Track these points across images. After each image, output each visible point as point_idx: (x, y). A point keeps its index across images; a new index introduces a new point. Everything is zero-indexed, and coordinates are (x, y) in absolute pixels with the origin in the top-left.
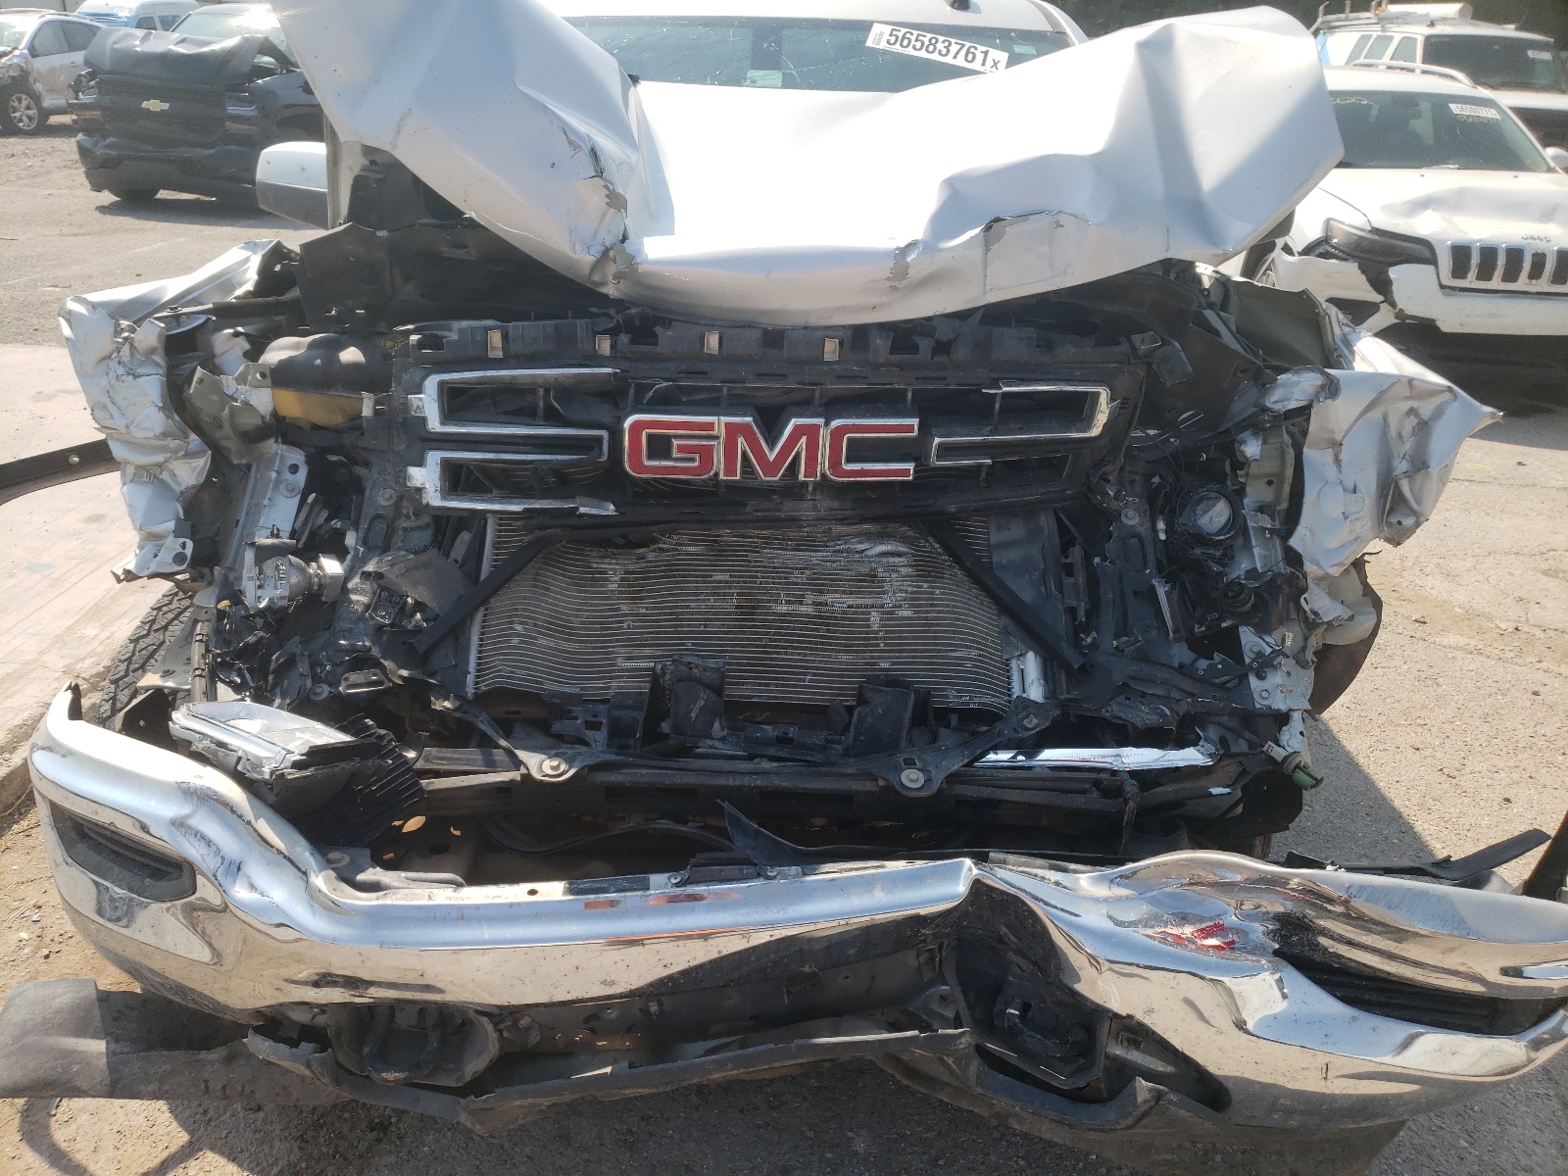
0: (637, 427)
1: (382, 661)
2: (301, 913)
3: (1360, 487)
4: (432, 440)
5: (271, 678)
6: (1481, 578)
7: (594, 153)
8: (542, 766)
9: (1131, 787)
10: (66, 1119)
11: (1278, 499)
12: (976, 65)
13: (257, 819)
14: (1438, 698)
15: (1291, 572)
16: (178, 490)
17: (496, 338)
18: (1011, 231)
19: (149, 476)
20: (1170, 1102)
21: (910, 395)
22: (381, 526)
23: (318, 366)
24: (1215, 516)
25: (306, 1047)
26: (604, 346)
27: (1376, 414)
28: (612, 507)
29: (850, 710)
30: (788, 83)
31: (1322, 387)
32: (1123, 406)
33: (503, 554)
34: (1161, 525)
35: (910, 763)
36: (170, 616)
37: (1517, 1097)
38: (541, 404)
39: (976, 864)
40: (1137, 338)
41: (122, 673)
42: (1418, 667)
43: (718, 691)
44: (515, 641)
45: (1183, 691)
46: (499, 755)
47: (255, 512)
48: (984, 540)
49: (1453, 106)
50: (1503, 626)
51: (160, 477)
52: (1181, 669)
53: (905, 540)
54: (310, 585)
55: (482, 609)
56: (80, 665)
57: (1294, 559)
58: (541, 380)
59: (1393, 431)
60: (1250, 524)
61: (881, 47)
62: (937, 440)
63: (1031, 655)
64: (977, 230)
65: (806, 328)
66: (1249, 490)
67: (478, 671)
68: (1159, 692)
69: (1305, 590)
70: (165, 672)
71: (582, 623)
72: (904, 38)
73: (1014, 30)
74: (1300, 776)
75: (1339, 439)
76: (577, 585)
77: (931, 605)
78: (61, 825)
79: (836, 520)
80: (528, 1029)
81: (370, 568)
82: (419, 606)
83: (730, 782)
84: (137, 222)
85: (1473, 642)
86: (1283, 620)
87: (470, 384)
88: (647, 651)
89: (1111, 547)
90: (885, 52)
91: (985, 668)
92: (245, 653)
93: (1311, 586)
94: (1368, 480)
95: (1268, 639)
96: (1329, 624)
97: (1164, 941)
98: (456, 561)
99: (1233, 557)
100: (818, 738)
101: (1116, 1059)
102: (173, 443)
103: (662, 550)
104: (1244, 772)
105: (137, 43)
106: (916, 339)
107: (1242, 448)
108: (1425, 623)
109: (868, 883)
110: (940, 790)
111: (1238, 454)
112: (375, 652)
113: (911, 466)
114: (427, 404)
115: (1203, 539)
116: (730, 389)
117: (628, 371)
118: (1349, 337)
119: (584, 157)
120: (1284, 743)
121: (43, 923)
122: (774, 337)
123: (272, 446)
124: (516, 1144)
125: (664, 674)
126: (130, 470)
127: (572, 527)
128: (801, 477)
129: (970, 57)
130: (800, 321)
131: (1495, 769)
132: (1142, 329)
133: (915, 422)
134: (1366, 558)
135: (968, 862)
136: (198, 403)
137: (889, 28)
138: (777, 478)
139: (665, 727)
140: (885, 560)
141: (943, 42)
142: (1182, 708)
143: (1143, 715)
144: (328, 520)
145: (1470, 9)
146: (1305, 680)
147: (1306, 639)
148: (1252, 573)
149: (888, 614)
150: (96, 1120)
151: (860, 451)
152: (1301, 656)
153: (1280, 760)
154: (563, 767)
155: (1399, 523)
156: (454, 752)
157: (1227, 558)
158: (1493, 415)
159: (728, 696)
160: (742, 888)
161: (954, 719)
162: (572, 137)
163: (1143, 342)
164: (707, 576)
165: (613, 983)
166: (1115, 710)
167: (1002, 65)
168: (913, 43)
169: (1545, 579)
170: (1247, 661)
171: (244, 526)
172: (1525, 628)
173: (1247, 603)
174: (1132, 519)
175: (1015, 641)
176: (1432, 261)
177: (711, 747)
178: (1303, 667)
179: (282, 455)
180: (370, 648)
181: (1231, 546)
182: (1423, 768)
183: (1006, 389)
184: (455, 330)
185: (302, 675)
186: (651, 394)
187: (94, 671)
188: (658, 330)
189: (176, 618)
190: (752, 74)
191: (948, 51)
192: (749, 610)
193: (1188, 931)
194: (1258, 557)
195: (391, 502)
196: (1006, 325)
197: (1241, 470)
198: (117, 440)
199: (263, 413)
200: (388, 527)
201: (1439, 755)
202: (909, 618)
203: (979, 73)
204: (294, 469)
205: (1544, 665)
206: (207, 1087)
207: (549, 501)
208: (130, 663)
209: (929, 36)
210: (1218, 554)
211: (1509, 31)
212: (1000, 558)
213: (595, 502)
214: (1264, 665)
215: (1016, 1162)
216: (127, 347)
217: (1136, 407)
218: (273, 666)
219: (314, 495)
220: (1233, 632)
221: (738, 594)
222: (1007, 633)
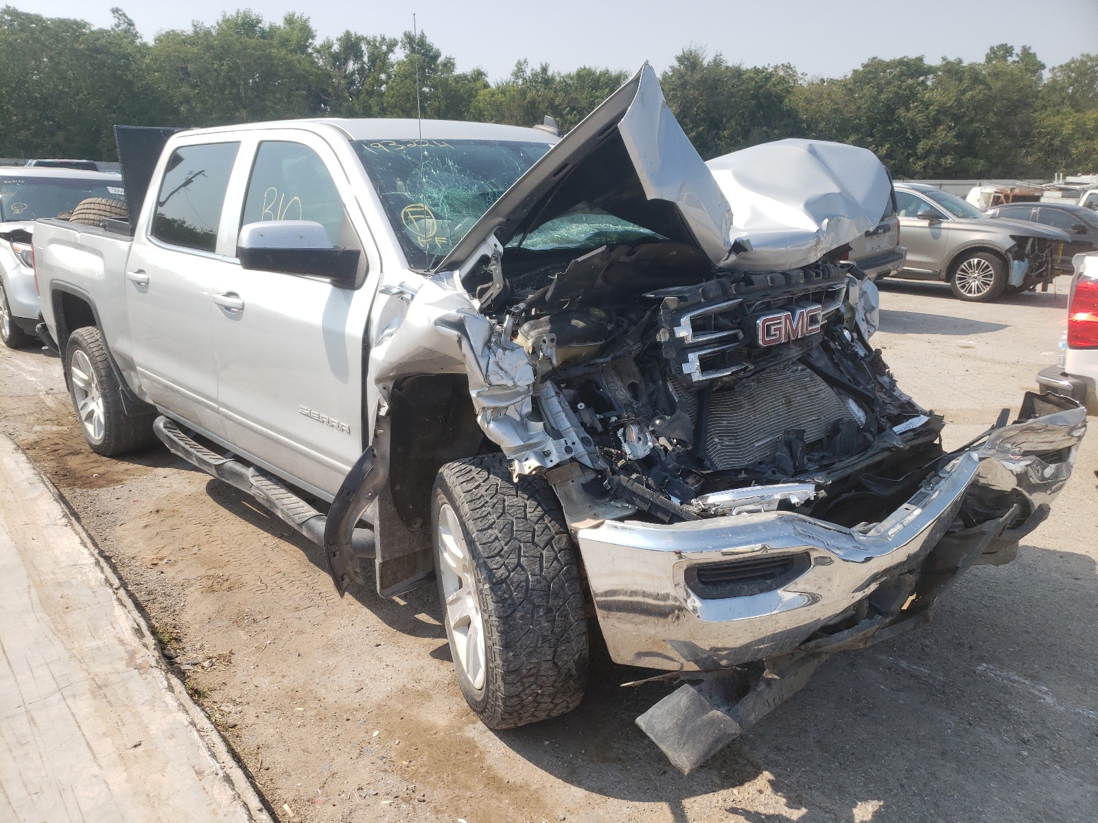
0: (764, 322)
4: (690, 348)
16: (518, 418)
26: (733, 290)
28: (752, 365)
38: (714, 322)
51: (506, 414)
63: (850, 400)
75: (857, 301)
76: (734, 410)
87: (697, 317)
113: (819, 325)
114: (684, 331)
116: (773, 301)
117: (745, 299)
123: (548, 383)
128: (799, 337)
130: (788, 268)
133: (820, 306)
138: (795, 338)
164: (768, 393)
175: (843, 396)
179: (551, 387)
183: (834, 289)
184: (688, 291)
186: (753, 308)
192: (789, 404)
199: (554, 363)
204: (558, 394)
207: (736, 367)
219: (581, 404)
221: (784, 397)
222: (839, 394)
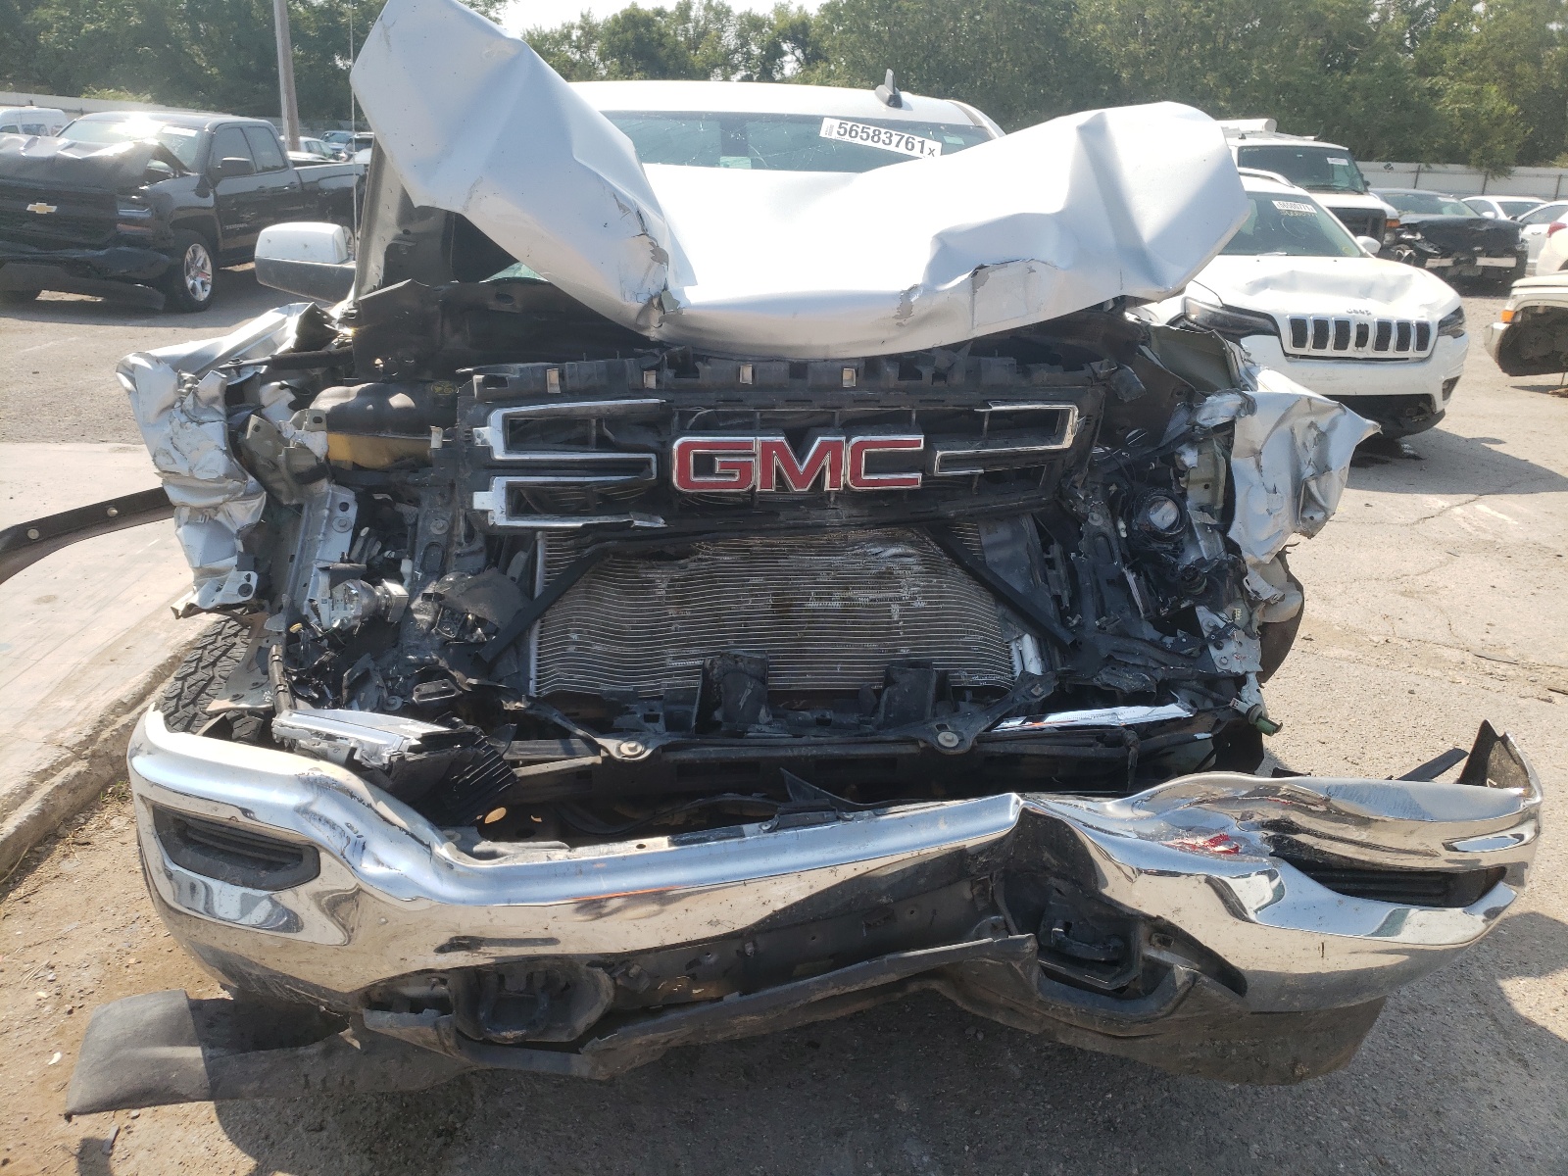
0: (685, 447)
1: (451, 672)
2: (430, 880)
3: (1279, 488)
4: (498, 468)
5: (345, 693)
6: (1351, 600)
7: (639, 215)
8: (622, 749)
9: (1131, 736)
10: (124, 1157)
11: (1214, 502)
12: (916, 152)
13: (376, 802)
14: (1334, 700)
15: (1234, 559)
16: (234, 530)
17: (553, 376)
18: (994, 276)
19: (205, 519)
20: (1203, 982)
21: (914, 416)
22: (436, 553)
23: (370, 411)
24: (1164, 515)
25: (429, 1013)
26: (651, 380)
27: (1285, 427)
28: (662, 521)
29: (878, 693)
30: (756, 165)
31: (1242, 405)
32: (1087, 423)
33: (555, 571)
34: (1122, 525)
35: (942, 728)
36: (217, 653)
37: (1455, 1018)
38: (594, 433)
39: (1022, 796)
40: (1095, 365)
41: (172, 709)
42: (1312, 675)
43: (763, 681)
44: (572, 649)
45: (1158, 661)
46: (577, 743)
47: (308, 547)
48: (977, 542)
49: (1275, 203)
50: (1375, 639)
51: (216, 518)
52: (1151, 643)
53: (912, 544)
54: (378, 607)
55: (539, 621)
56: (61, 735)
57: (1233, 548)
58: (594, 412)
59: (1299, 442)
60: (1194, 522)
61: (833, 137)
62: (939, 454)
63: (1027, 638)
64: (966, 276)
65: (826, 360)
66: (1189, 493)
67: (539, 677)
68: (1138, 662)
69: (1246, 574)
70: (234, 696)
71: (634, 628)
72: (851, 130)
73: (943, 125)
74: (1262, 723)
75: (1259, 448)
76: (628, 594)
77: (940, 597)
78: (164, 832)
79: (856, 525)
80: (638, 976)
81: (429, 590)
82: (480, 621)
83: (789, 753)
84: (21, 323)
85: (1353, 654)
86: (1231, 600)
87: (531, 417)
88: (693, 651)
89: (1083, 544)
90: (837, 142)
91: (989, 651)
92: (319, 671)
93: (1250, 570)
94: (1285, 483)
95: (1223, 615)
96: (1267, 602)
97: (1182, 849)
98: (513, 579)
99: (1183, 550)
100: (853, 718)
101: (1150, 960)
102: (232, 484)
103: (700, 560)
104: (1218, 722)
105: (22, 148)
106: (920, 368)
107: (1182, 458)
108: (1311, 640)
109: (933, 819)
110: (973, 747)
111: (1178, 464)
112: (443, 663)
113: (919, 476)
114: (491, 435)
115: (1156, 534)
116: (761, 415)
117: (673, 401)
118: (1252, 371)
119: (633, 218)
120: (1246, 699)
121: (60, 981)
122: (799, 369)
123: (324, 486)
124: (583, 1135)
125: (713, 668)
126: (185, 513)
127: (628, 539)
128: (827, 488)
129: (910, 146)
130: (821, 355)
131: (1389, 756)
132: (1099, 359)
133: (921, 438)
134: (1288, 549)
135: (1014, 796)
136: (253, 448)
137: (838, 121)
138: (807, 489)
139: (718, 715)
140: (897, 560)
141: (886, 133)
142: (1160, 675)
143: (1128, 682)
144: (383, 550)
145: (1274, 123)
146: (1254, 649)
147: (1251, 615)
148: (1201, 562)
149: (906, 605)
150: (155, 1155)
151: (876, 464)
152: (1249, 628)
153: (1245, 712)
154: (640, 748)
155: (1312, 518)
156: (536, 743)
157: (1178, 550)
158: (1374, 427)
159: (770, 686)
160: (826, 830)
161: (969, 695)
162: (621, 202)
163: (1101, 368)
164: (744, 581)
165: (718, 922)
166: (1104, 678)
167: (938, 152)
168: (860, 134)
169: (1403, 599)
170: (1206, 635)
171: (300, 560)
172: (1394, 640)
173: (1200, 585)
174: (1097, 520)
175: (1012, 626)
176: (1276, 332)
177: (759, 732)
178: (1251, 637)
179: (333, 494)
180: (438, 662)
181: (1181, 540)
182: (1331, 758)
183: (995, 408)
184: (514, 371)
185: (378, 686)
186: (693, 420)
187: (77, 740)
188: (699, 365)
189: (224, 654)
190: (723, 159)
191: (891, 141)
192: (783, 609)
193: (1200, 841)
194: (1204, 549)
195: (444, 531)
196: (992, 355)
197: (1182, 477)
198: (174, 485)
199: (319, 456)
200: (443, 553)
201: (1342, 746)
202: (924, 609)
203: (918, 158)
204: (344, 507)
205: (1414, 669)
206: (307, 1082)
207: (605, 517)
208: (179, 699)
209: (873, 128)
210: (1170, 548)
211: (1309, 141)
212: (991, 557)
213: (646, 516)
214: (1220, 637)
215: (1043, 1106)
216: (191, 396)
217: (1097, 422)
218: (345, 683)
219: (366, 529)
220: (1191, 612)
221: (773, 595)
222: (1004, 619)
